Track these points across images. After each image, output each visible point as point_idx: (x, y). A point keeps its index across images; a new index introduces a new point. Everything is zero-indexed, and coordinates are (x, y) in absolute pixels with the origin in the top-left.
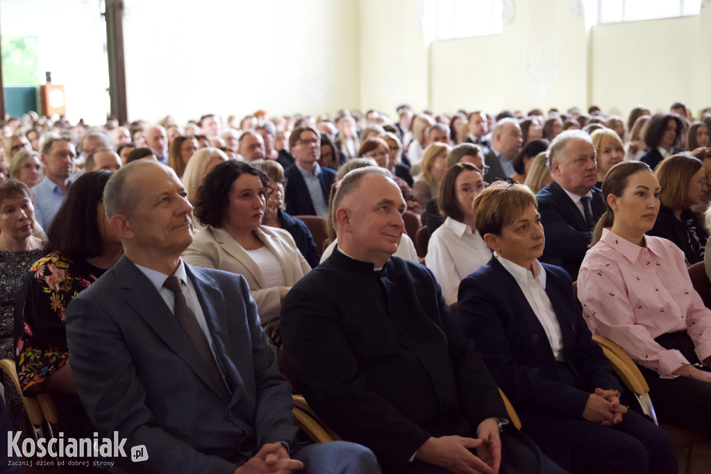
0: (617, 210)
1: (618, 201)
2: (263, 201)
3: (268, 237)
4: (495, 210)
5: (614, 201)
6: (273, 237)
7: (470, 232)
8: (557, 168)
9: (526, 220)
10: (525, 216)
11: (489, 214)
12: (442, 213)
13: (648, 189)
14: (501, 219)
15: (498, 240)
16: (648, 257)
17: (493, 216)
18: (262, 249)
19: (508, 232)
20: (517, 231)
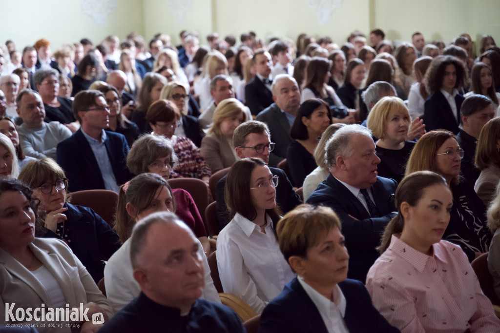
0: (409, 218)
1: (411, 210)
2: (30, 214)
3: (44, 253)
4: (300, 232)
5: (407, 210)
6: (51, 252)
7: (260, 231)
8: (342, 163)
9: (331, 242)
10: (330, 238)
11: (294, 237)
12: (229, 208)
13: (441, 203)
14: (307, 241)
15: (303, 263)
16: (434, 265)
17: (298, 238)
18: (41, 269)
19: (314, 253)
20: (322, 252)
